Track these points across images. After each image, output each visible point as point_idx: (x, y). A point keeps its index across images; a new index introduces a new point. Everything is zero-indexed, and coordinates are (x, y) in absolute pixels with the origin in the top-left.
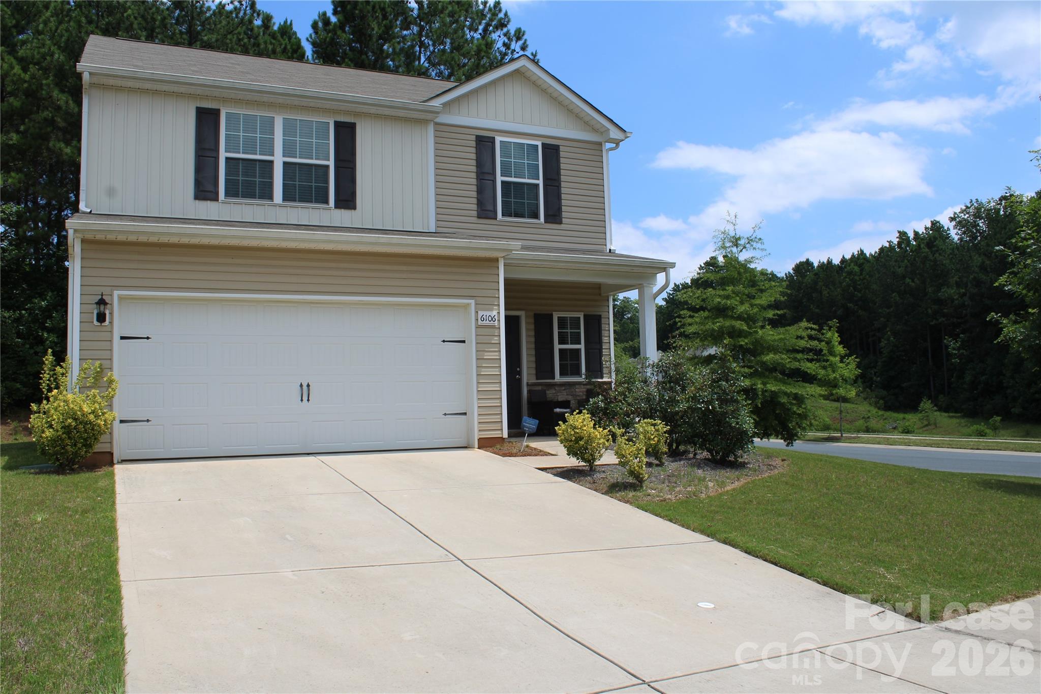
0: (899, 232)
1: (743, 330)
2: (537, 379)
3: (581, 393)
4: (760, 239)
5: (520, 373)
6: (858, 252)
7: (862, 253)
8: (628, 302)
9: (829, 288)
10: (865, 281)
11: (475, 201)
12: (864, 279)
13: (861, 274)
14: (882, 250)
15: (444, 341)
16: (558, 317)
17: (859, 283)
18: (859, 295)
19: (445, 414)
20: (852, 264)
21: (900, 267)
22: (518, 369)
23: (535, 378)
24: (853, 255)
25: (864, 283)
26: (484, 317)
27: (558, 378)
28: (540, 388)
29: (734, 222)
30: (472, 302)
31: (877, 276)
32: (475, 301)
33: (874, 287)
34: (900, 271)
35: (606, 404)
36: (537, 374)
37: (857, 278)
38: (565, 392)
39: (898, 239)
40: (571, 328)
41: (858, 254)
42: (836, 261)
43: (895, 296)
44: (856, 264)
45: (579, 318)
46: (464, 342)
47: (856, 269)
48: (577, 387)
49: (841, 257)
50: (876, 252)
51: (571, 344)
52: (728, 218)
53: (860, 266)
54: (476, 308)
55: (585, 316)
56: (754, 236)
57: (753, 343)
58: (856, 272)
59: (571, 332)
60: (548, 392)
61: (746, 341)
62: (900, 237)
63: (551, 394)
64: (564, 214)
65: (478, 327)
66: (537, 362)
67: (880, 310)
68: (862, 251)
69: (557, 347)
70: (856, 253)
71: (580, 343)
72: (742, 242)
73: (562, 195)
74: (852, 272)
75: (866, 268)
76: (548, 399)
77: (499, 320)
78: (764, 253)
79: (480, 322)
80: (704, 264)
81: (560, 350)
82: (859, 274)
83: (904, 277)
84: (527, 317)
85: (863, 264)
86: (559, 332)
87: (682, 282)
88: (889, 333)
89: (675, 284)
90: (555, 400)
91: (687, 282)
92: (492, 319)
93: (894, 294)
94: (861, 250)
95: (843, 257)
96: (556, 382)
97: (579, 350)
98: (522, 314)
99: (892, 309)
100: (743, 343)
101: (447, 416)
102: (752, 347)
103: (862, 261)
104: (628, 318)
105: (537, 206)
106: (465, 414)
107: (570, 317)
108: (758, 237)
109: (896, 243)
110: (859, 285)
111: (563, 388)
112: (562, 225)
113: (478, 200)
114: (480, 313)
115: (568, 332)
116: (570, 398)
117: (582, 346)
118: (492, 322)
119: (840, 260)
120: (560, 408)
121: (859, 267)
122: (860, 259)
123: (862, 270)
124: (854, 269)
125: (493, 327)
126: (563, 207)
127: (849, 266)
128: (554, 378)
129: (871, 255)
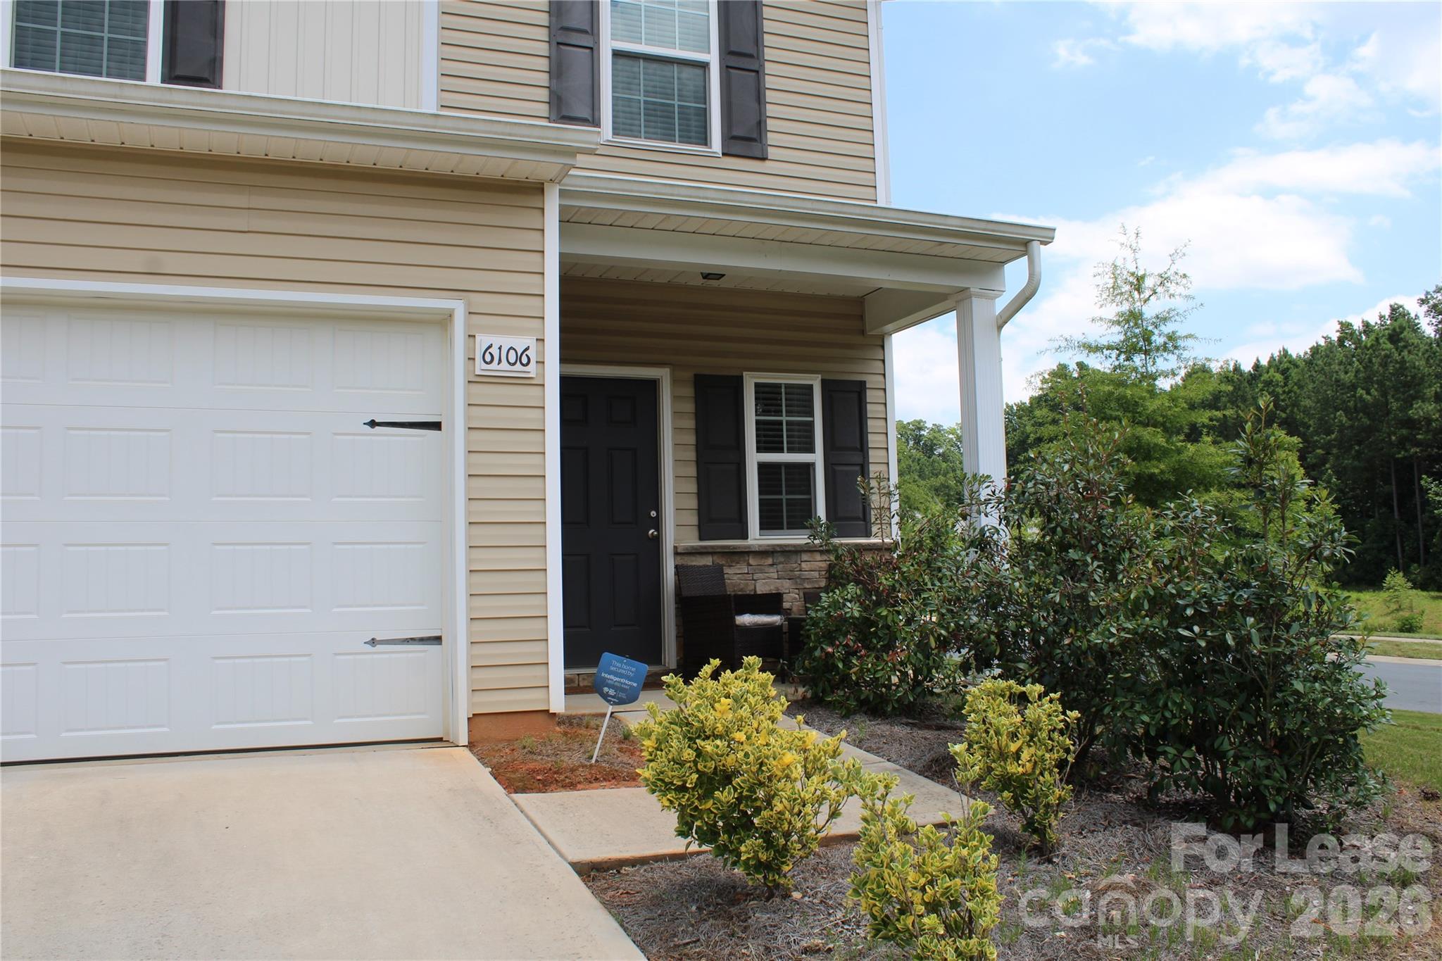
0: (1341, 323)
1: (1156, 445)
2: (701, 539)
3: (816, 574)
4: (1185, 276)
5: (657, 523)
6: (1280, 352)
7: (1285, 353)
8: (939, 431)
9: (1237, 407)
10: (1293, 395)
11: (544, 95)
12: (1290, 392)
13: (1286, 384)
14: (1315, 350)
15: (373, 424)
16: (756, 383)
17: (1282, 398)
18: (1284, 415)
19: (373, 642)
20: (1272, 370)
21: (1346, 373)
22: (653, 514)
23: (695, 533)
24: (1272, 359)
25: (1290, 398)
26: (494, 351)
27: (756, 537)
28: (707, 561)
29: (1134, 246)
30: (458, 307)
31: (1311, 386)
32: (468, 304)
33: (1307, 403)
34: (1348, 378)
35: (865, 608)
36: (700, 527)
37: (1279, 390)
38: (772, 570)
39: (1338, 334)
40: (789, 413)
41: (1280, 356)
42: (1247, 367)
43: (1341, 416)
44: (1278, 370)
45: (810, 387)
46: (436, 426)
47: (1279, 377)
48: (805, 557)
49: (1255, 360)
50: (1306, 353)
51: (790, 450)
52: (1123, 239)
53: (1284, 372)
54: (468, 325)
55: (824, 383)
56: (1173, 269)
57: (1174, 470)
58: (1277, 381)
59: (788, 423)
60: (726, 570)
61: (1162, 466)
62: (1342, 331)
63: (737, 578)
64: (771, 138)
65: (475, 381)
66: (700, 495)
67: (1315, 438)
68: (1285, 351)
69: (754, 458)
70: (1276, 354)
71: (811, 449)
72: (1149, 283)
73: (768, 93)
74: (1272, 381)
75: (1293, 374)
76: (730, 591)
77: (541, 363)
78: (1191, 303)
79: (480, 366)
80: (1049, 375)
81: (762, 467)
82: (1282, 384)
83: (1353, 387)
84: (675, 381)
85: (1288, 369)
86: (758, 422)
87: (1017, 401)
88: (1329, 471)
89: (1007, 405)
90: (749, 590)
91: (1024, 401)
92: (518, 358)
93: (1338, 413)
94: (1284, 349)
95: (1258, 360)
96: (749, 547)
97: (808, 468)
98: (663, 375)
99: (1333, 436)
100: (1157, 471)
101: (379, 648)
102: (1172, 479)
103: (1286, 365)
104: (940, 455)
105: (704, 114)
106: (438, 640)
107: (787, 386)
108: (1181, 273)
109: (1336, 339)
110: (1283, 400)
111: (770, 561)
112: (767, 162)
113: (551, 93)
114: (483, 341)
115: (780, 423)
116: (785, 586)
117: (817, 458)
118: (518, 367)
119: (1252, 364)
120: (753, 612)
121: (1283, 374)
122: (1283, 364)
123: (1286, 378)
124: (1274, 377)
125: (525, 382)
126: (769, 122)
127: (1268, 372)
128: (745, 537)
129: (1298, 356)
